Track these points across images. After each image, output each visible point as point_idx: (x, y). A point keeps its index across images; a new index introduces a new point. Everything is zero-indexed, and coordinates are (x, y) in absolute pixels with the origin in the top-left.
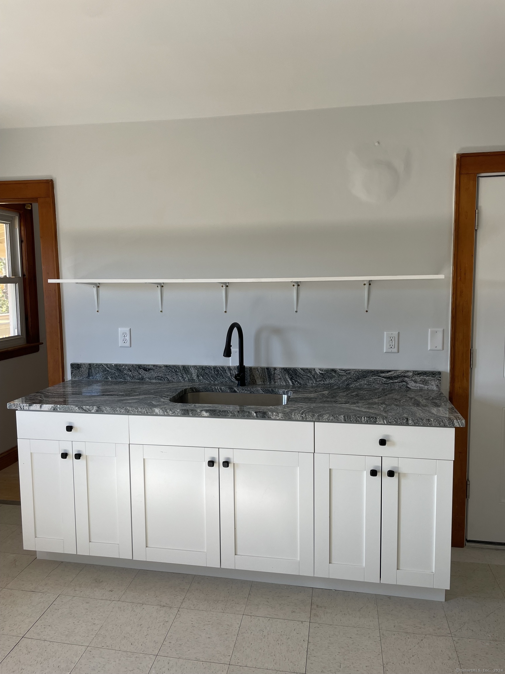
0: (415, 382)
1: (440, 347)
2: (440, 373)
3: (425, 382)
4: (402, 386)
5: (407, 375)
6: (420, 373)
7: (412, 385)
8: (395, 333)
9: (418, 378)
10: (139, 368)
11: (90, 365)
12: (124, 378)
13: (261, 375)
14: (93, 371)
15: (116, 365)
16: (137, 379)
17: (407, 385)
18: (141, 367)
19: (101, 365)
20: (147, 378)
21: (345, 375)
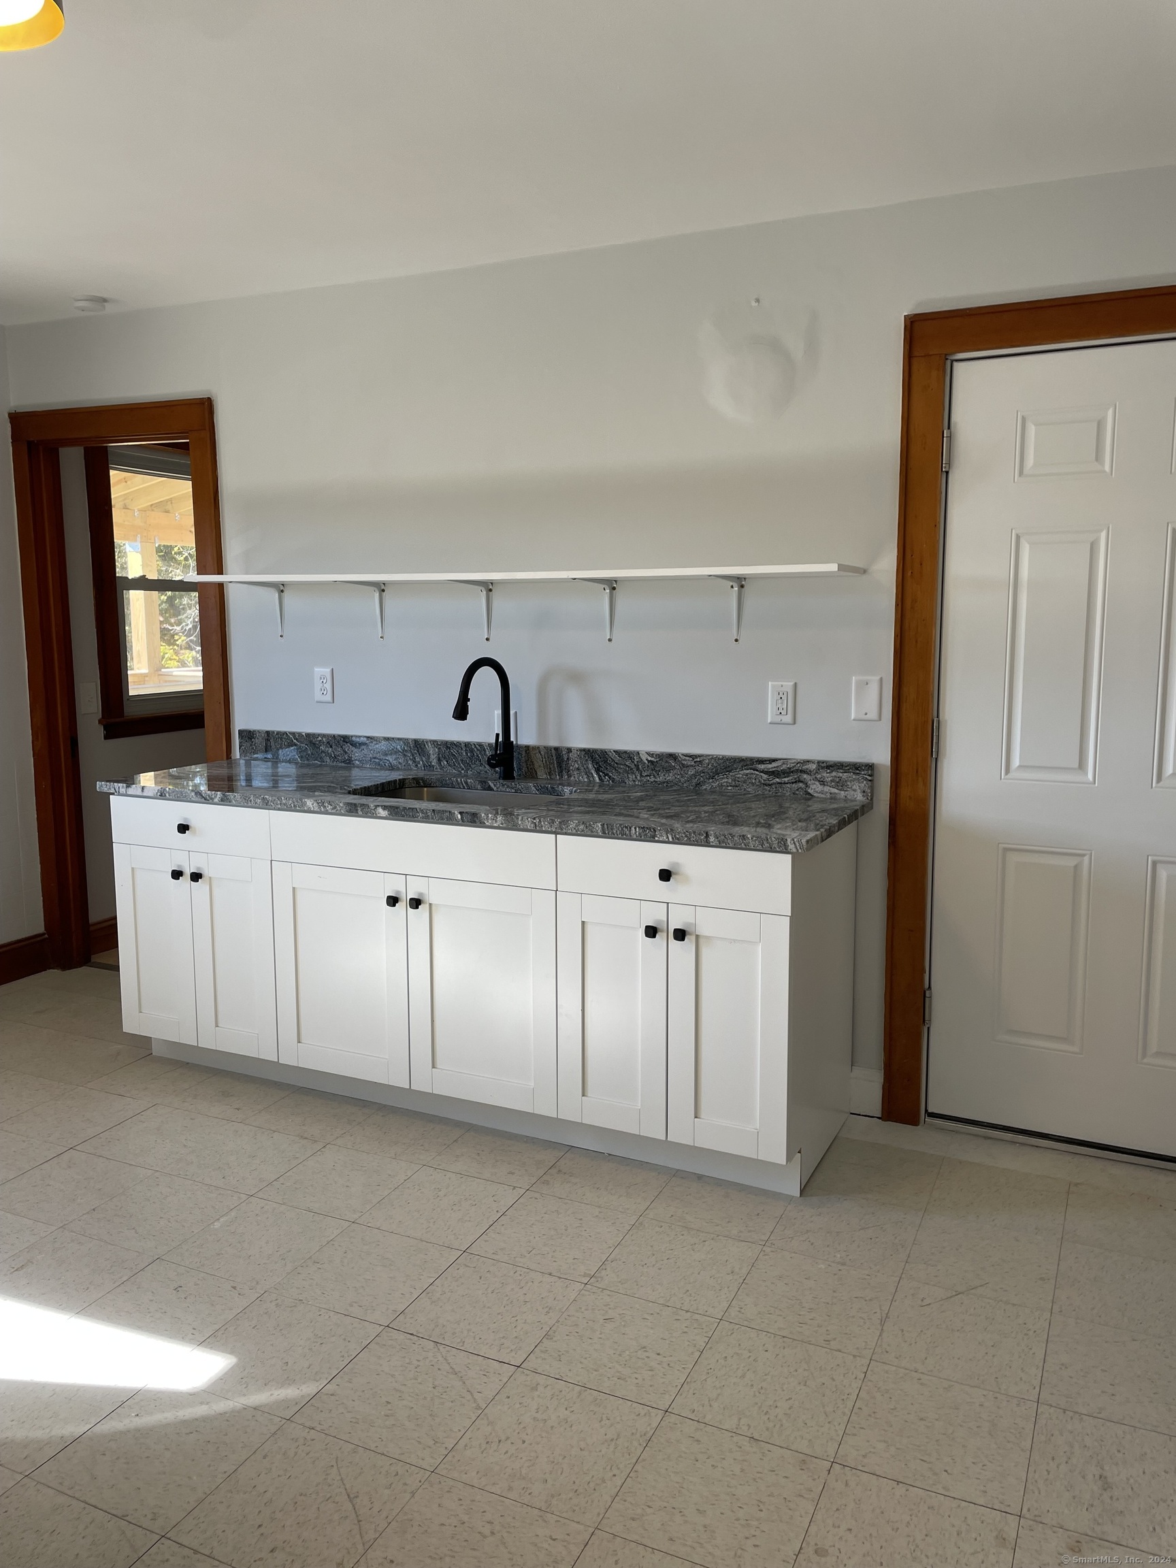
0: (823, 783)
1: (873, 714)
2: (871, 767)
3: (841, 784)
4: (797, 790)
5: (807, 769)
6: (831, 766)
7: (815, 788)
8: (788, 685)
9: (827, 776)
10: (344, 741)
11: (268, 733)
12: (321, 758)
13: (546, 761)
14: (272, 743)
15: (308, 735)
16: (341, 762)
17: (807, 788)
18: (347, 740)
19: (285, 733)
20: (356, 760)
21: (692, 766)
